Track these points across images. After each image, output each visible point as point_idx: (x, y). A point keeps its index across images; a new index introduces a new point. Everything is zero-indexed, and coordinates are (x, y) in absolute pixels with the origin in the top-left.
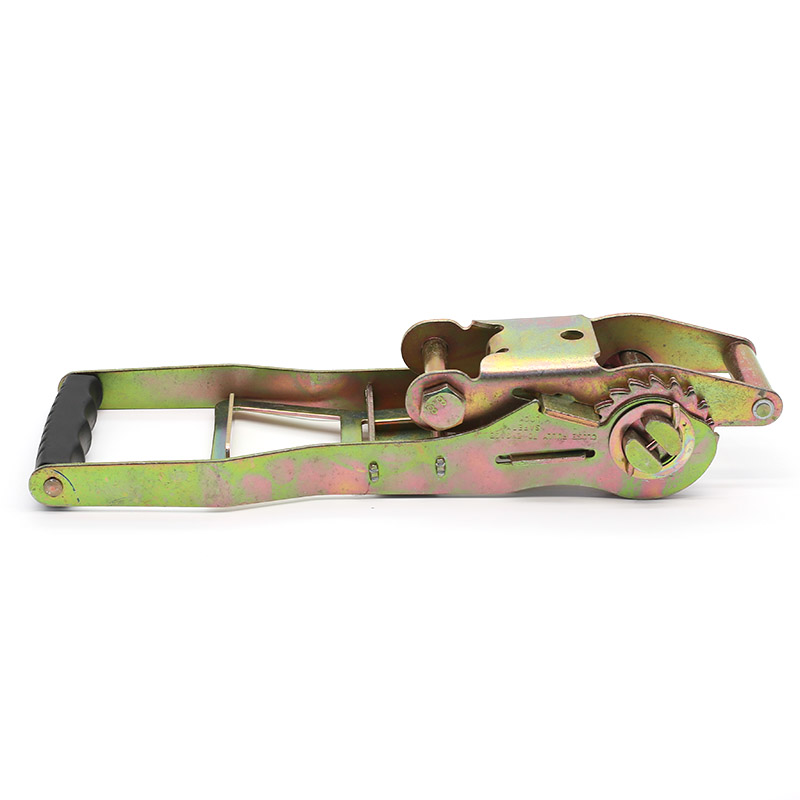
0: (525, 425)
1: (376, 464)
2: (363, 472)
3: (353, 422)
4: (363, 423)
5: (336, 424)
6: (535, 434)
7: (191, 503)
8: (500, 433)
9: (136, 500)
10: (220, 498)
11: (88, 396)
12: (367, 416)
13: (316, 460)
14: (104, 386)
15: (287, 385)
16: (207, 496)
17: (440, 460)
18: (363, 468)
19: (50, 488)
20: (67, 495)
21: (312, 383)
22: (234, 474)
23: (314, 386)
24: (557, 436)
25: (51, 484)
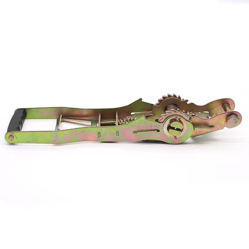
0: (141, 122)
1: (100, 133)
2: (96, 135)
3: (95, 123)
4: (97, 123)
5: (90, 124)
6: (143, 125)
7: (49, 143)
8: (134, 124)
9: (34, 142)
10: (57, 142)
11: (22, 114)
12: (98, 121)
13: (83, 131)
14: (27, 113)
15: (77, 113)
16: (53, 141)
17: (117, 132)
18: (96, 134)
19: (10, 138)
20: (15, 140)
21: (84, 112)
22: (61, 135)
23: (85, 113)
24: (149, 126)
25: (11, 137)
